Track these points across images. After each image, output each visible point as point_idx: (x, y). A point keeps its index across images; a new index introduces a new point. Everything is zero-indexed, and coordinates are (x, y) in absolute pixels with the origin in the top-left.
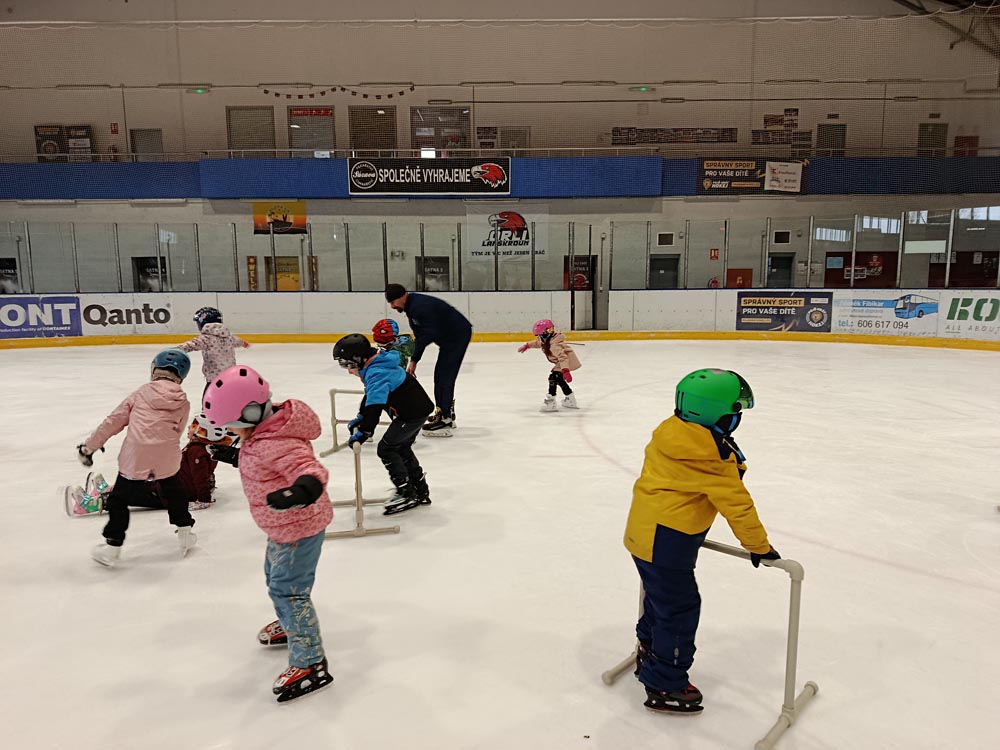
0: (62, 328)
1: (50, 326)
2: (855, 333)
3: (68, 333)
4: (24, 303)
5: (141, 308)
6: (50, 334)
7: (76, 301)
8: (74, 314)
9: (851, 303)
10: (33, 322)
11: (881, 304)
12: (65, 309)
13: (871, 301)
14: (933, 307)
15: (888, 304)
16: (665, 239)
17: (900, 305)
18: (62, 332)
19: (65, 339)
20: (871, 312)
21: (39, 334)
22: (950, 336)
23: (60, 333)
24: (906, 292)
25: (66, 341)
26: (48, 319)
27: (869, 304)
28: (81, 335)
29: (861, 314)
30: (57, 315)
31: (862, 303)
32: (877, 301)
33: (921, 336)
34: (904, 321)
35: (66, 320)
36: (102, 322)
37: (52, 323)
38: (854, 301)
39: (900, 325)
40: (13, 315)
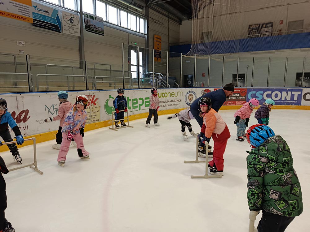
0: (293, 102)
1: (289, 101)
3: (295, 104)
4: (281, 91)
6: (288, 104)
7: (301, 90)
8: (299, 96)
10: (283, 99)
12: (296, 94)
18: (293, 103)
19: (294, 106)
21: (284, 104)
23: (292, 104)
25: (294, 107)
26: (289, 98)
28: (300, 105)
30: (293, 96)
37: (290, 100)
40: (276, 96)
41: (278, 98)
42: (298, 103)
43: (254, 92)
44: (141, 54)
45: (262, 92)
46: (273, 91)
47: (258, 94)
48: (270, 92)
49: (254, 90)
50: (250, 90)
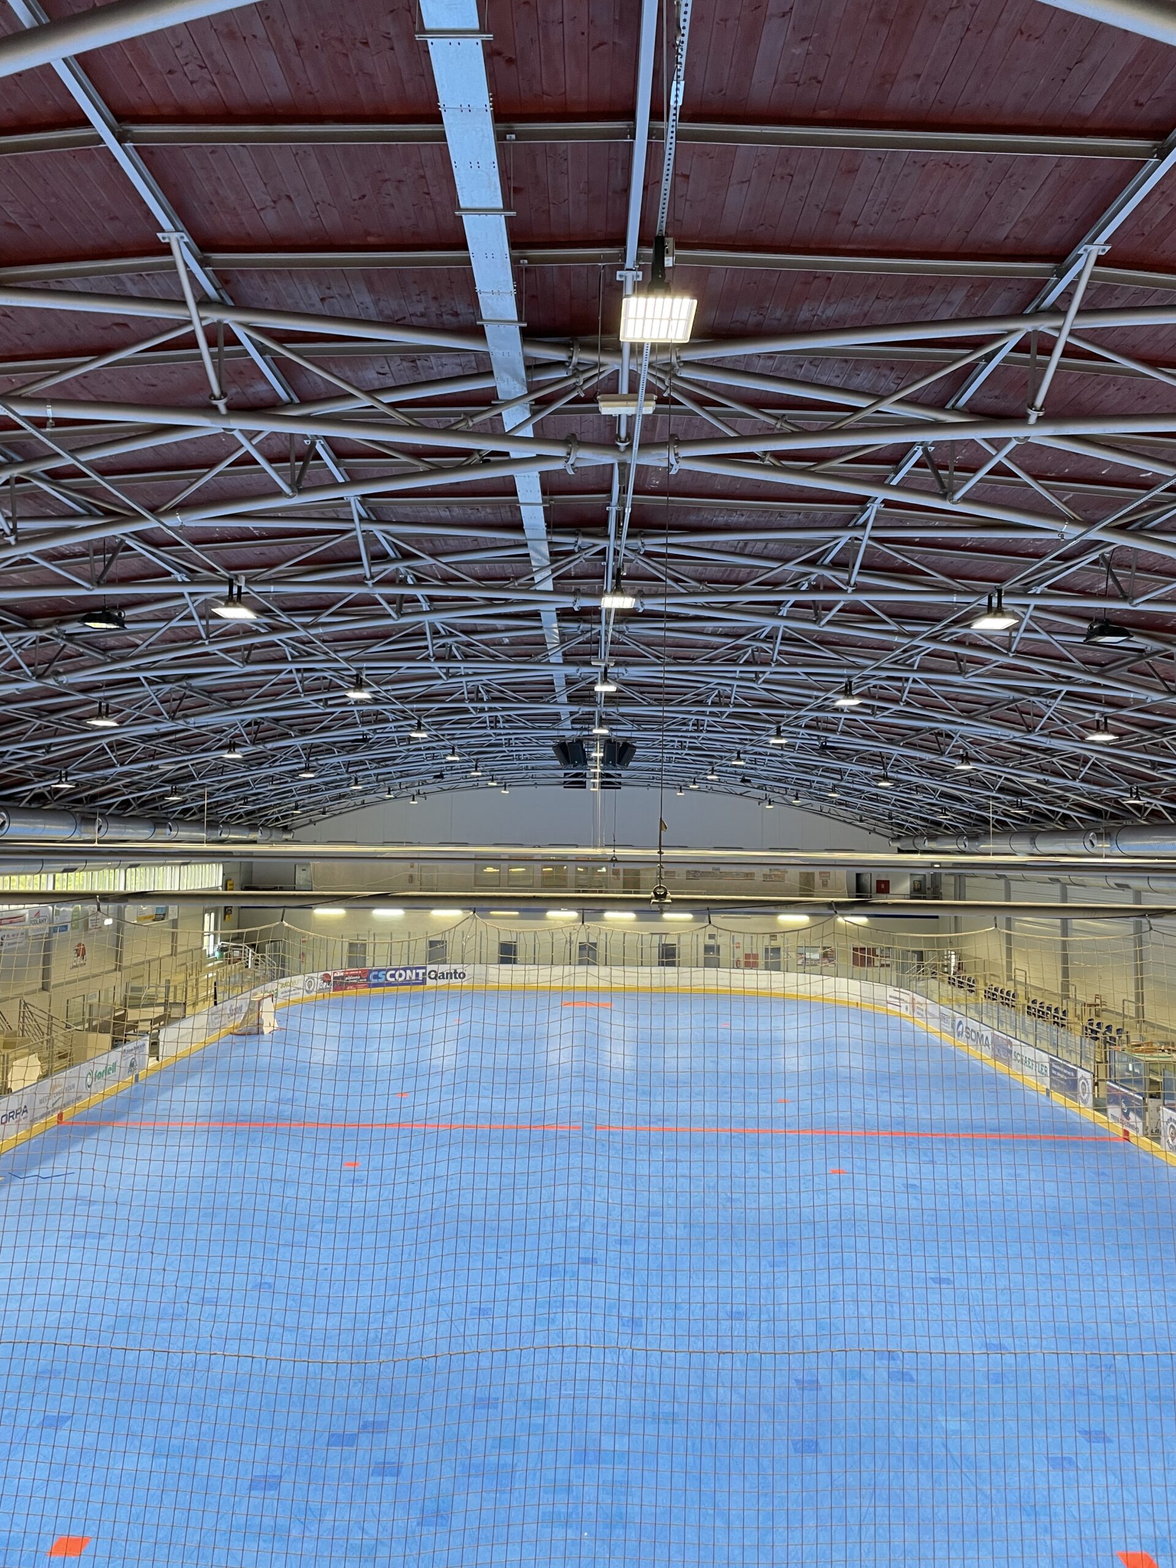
0: (419, 981)
1: (414, 980)
3: (421, 984)
4: (405, 969)
5: (453, 971)
7: (425, 968)
8: (424, 974)
10: (408, 978)
12: (421, 972)
16: (712, 937)
21: (409, 984)
23: (417, 984)
26: (414, 977)
30: (417, 975)
35: (421, 976)
36: (435, 978)
40: (400, 975)
41: (403, 978)
42: (424, 982)
43: (376, 973)
44: (213, 915)
45: (384, 972)
46: (396, 970)
47: (380, 975)
48: (393, 972)
49: (375, 971)
50: (371, 971)
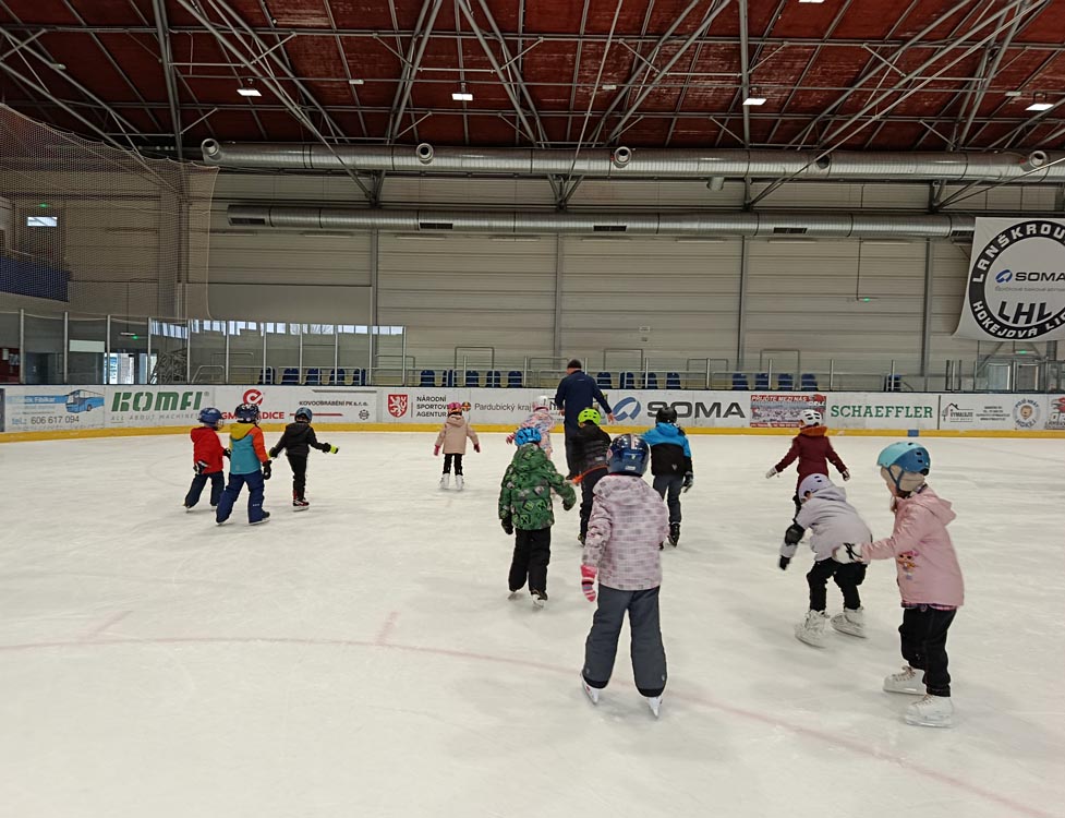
2: (30, 430)
9: (23, 400)
11: (52, 400)
13: (43, 397)
14: (100, 401)
15: (59, 399)
17: (71, 400)
20: (44, 408)
22: (115, 426)
24: (75, 388)
27: (41, 400)
29: (33, 410)
31: (34, 399)
32: (49, 397)
33: (91, 428)
34: (75, 415)
38: (26, 397)
39: (72, 420)
